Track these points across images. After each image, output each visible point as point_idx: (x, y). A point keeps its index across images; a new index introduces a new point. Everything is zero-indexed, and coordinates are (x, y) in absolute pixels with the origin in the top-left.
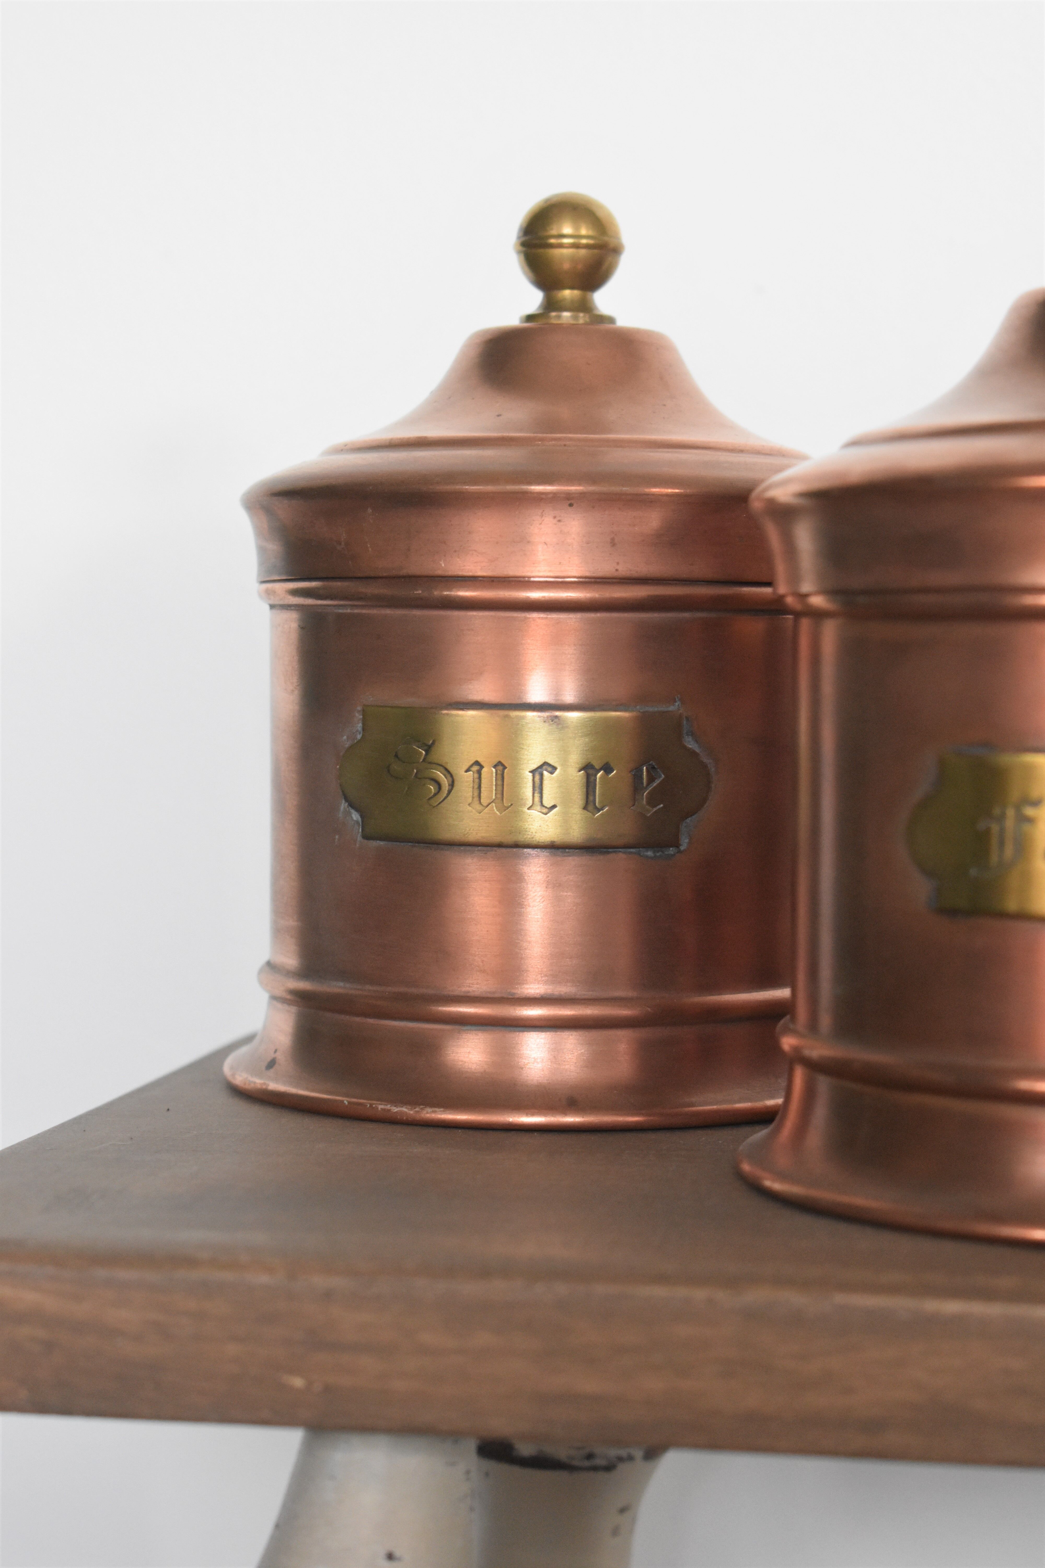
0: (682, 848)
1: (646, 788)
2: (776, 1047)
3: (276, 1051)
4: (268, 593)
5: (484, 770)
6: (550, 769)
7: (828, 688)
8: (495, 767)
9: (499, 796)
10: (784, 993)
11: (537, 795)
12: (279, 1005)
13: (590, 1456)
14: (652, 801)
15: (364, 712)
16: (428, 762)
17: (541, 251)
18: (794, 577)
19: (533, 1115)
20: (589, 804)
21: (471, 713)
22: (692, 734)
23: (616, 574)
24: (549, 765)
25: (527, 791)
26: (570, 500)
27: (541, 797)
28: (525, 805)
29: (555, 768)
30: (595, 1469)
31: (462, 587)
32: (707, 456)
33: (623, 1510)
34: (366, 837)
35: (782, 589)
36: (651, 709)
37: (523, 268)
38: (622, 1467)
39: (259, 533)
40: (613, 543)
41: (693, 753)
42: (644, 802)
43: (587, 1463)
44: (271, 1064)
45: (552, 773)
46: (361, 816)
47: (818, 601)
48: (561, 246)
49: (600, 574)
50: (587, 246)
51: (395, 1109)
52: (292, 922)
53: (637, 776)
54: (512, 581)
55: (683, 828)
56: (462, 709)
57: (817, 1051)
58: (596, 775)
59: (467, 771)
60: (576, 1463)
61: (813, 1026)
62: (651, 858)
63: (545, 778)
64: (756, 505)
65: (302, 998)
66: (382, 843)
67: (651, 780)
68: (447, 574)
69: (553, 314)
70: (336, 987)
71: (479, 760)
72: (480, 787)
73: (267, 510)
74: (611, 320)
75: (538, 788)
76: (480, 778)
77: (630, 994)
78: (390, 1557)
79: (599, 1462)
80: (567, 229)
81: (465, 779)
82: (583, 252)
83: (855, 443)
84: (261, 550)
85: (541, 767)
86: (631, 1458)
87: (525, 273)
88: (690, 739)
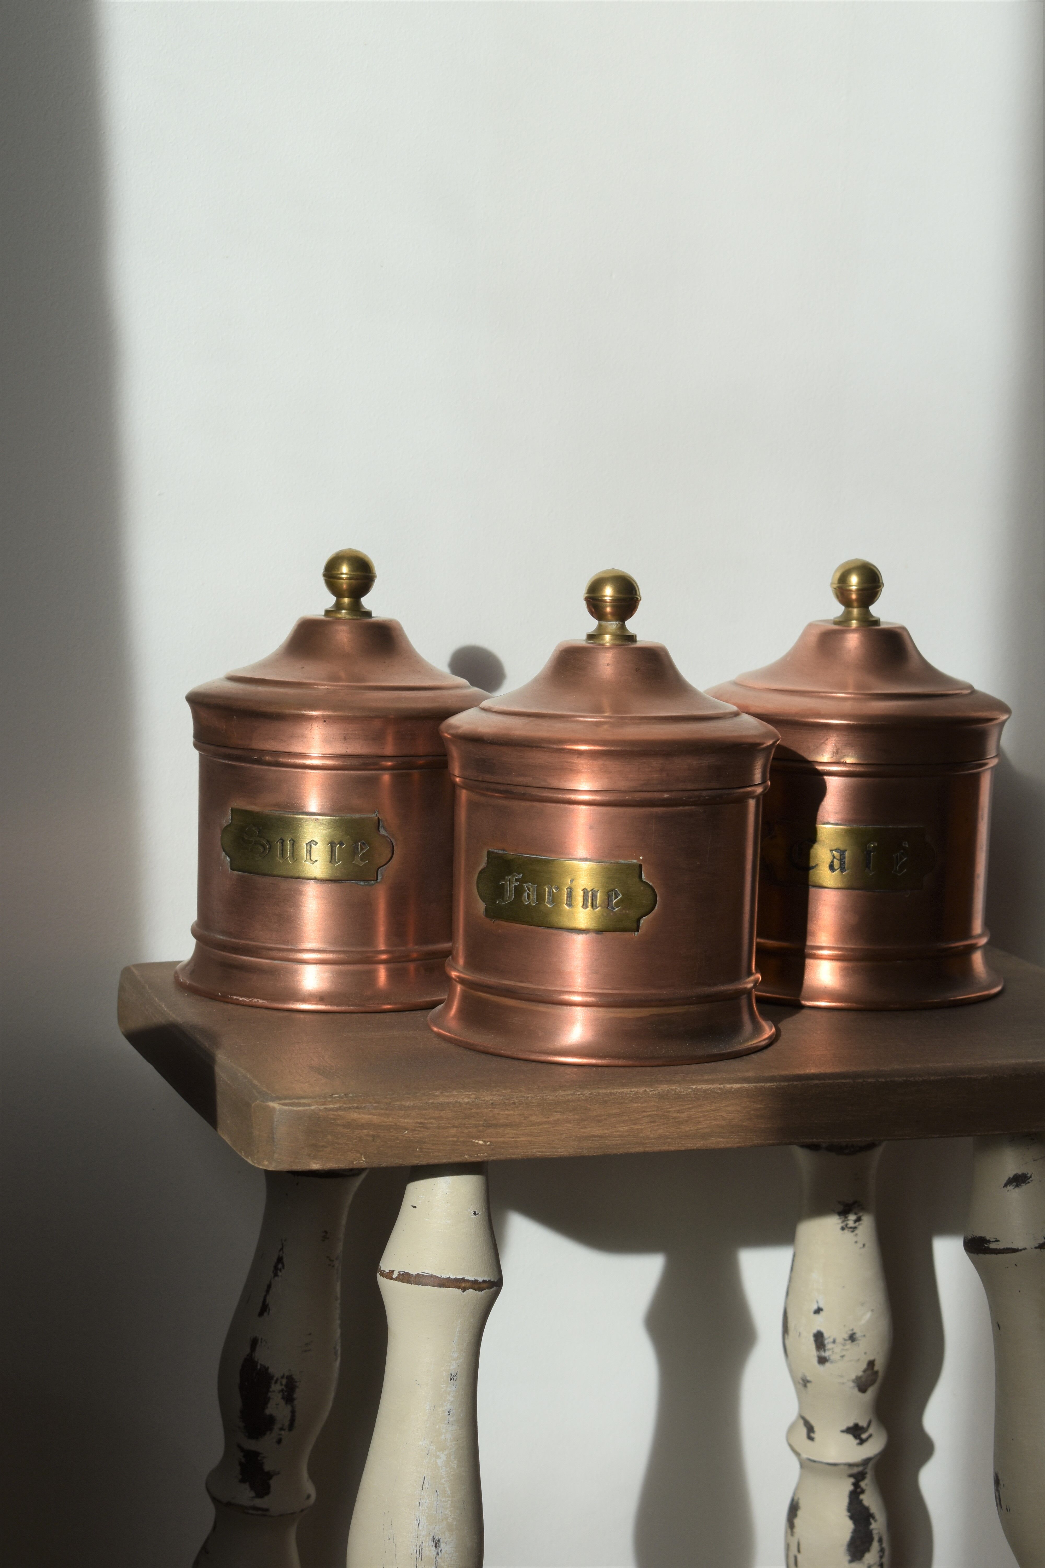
0: (378, 881)
1: (360, 853)
5: (285, 843)
6: (314, 843)
8: (291, 841)
9: (291, 855)
11: (308, 855)
14: (361, 859)
15: (232, 810)
16: (261, 836)
17: (334, 577)
20: (332, 859)
22: (384, 827)
23: (346, 753)
24: (314, 841)
25: (304, 853)
26: (323, 719)
27: (311, 856)
28: (303, 859)
29: (317, 843)
34: (234, 869)
36: (363, 816)
40: (345, 739)
41: (385, 837)
42: (358, 860)
45: (315, 845)
46: (231, 859)
49: (338, 753)
53: (355, 848)
54: (299, 755)
55: (378, 871)
58: (336, 847)
59: (278, 842)
62: (363, 885)
63: (312, 848)
65: (205, 942)
66: (240, 873)
67: (361, 849)
68: (269, 750)
69: (339, 610)
71: (282, 837)
72: (283, 851)
74: (369, 613)
75: (309, 852)
76: (283, 846)
85: (310, 842)
88: (383, 830)
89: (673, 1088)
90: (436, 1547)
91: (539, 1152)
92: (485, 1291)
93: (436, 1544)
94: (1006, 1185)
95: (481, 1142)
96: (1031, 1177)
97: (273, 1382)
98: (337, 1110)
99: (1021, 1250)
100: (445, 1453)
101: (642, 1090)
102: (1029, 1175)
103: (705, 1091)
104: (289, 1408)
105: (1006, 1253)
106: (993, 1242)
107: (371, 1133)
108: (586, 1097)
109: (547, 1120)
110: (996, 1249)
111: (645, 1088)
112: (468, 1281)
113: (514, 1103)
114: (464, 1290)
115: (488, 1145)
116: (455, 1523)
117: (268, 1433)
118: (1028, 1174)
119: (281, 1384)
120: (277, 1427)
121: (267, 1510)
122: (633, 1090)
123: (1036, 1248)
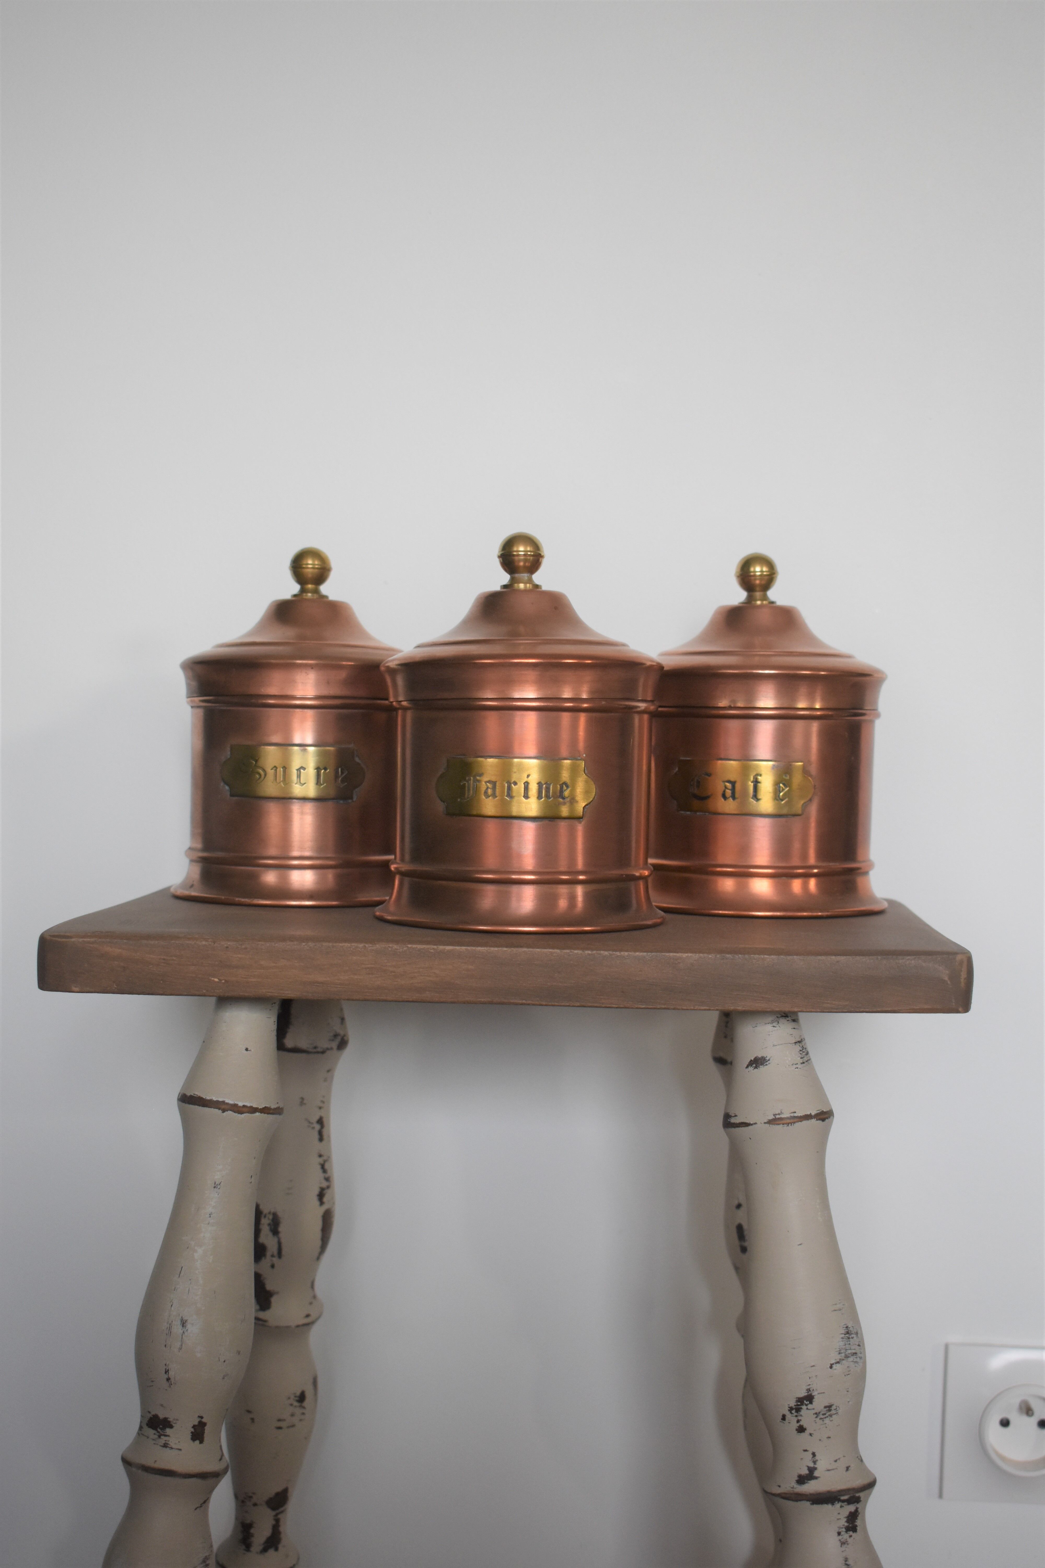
0: (354, 800)
1: (340, 776)
2: (390, 870)
3: (193, 881)
4: (192, 701)
5: (278, 770)
7: (408, 735)
8: (282, 768)
9: (283, 779)
10: (392, 857)
11: (298, 779)
12: (194, 864)
13: (315, 1048)
14: (342, 781)
15: (231, 747)
16: (256, 766)
17: (300, 570)
18: (396, 695)
19: (296, 901)
20: (318, 782)
21: (272, 748)
22: (358, 756)
23: (329, 695)
24: (303, 767)
25: (294, 777)
26: (312, 667)
27: (300, 780)
28: (293, 782)
29: (306, 769)
30: (318, 1052)
31: (270, 699)
32: (365, 650)
33: (328, 1071)
34: (232, 795)
35: (391, 700)
36: (343, 747)
37: (292, 576)
38: (328, 1052)
39: (187, 678)
40: (328, 683)
41: (358, 764)
42: (340, 782)
43: (315, 1050)
44: (192, 886)
45: (304, 770)
46: (230, 788)
47: (405, 703)
48: (308, 568)
49: (323, 694)
50: (317, 568)
51: (243, 900)
52: (200, 831)
53: (337, 772)
55: (354, 791)
56: (269, 746)
57: (404, 867)
58: (321, 771)
59: (272, 769)
60: (310, 1050)
61: (402, 859)
62: (342, 803)
63: (302, 773)
64: (382, 669)
65: (204, 861)
66: (237, 798)
67: (342, 773)
68: (264, 694)
69: (304, 594)
70: (219, 854)
71: (275, 765)
72: (276, 776)
73: (192, 669)
74: (326, 597)
75: (299, 776)
76: (276, 772)
77: (334, 856)
78: (247, 1050)
79: (319, 1050)
80: (310, 562)
81: (270, 773)
82: (316, 570)
83: (418, 647)
84: (188, 685)
85: (300, 768)
86: (332, 1049)
87: (293, 578)
88: (357, 758)
89: (390, 945)
90: (183, 1326)
91: (269, 992)
92: (245, 1114)
93: (183, 1324)
94: (747, 1067)
95: (216, 980)
96: (769, 1060)
97: (263, 1216)
98: (93, 943)
99: (752, 1125)
100: (202, 1249)
101: (361, 945)
102: (768, 1059)
103: (419, 950)
104: (276, 1240)
105: (741, 1127)
106: (733, 1117)
107: (122, 964)
108: (310, 947)
109: (275, 965)
110: (734, 1123)
111: (365, 944)
112: (227, 1104)
113: (246, 948)
114: (224, 1111)
115: (223, 983)
116: (203, 1308)
117: (263, 1258)
118: (767, 1057)
119: (269, 1219)
120: (268, 1254)
121: (265, 1321)
122: (353, 944)
123: (765, 1123)
